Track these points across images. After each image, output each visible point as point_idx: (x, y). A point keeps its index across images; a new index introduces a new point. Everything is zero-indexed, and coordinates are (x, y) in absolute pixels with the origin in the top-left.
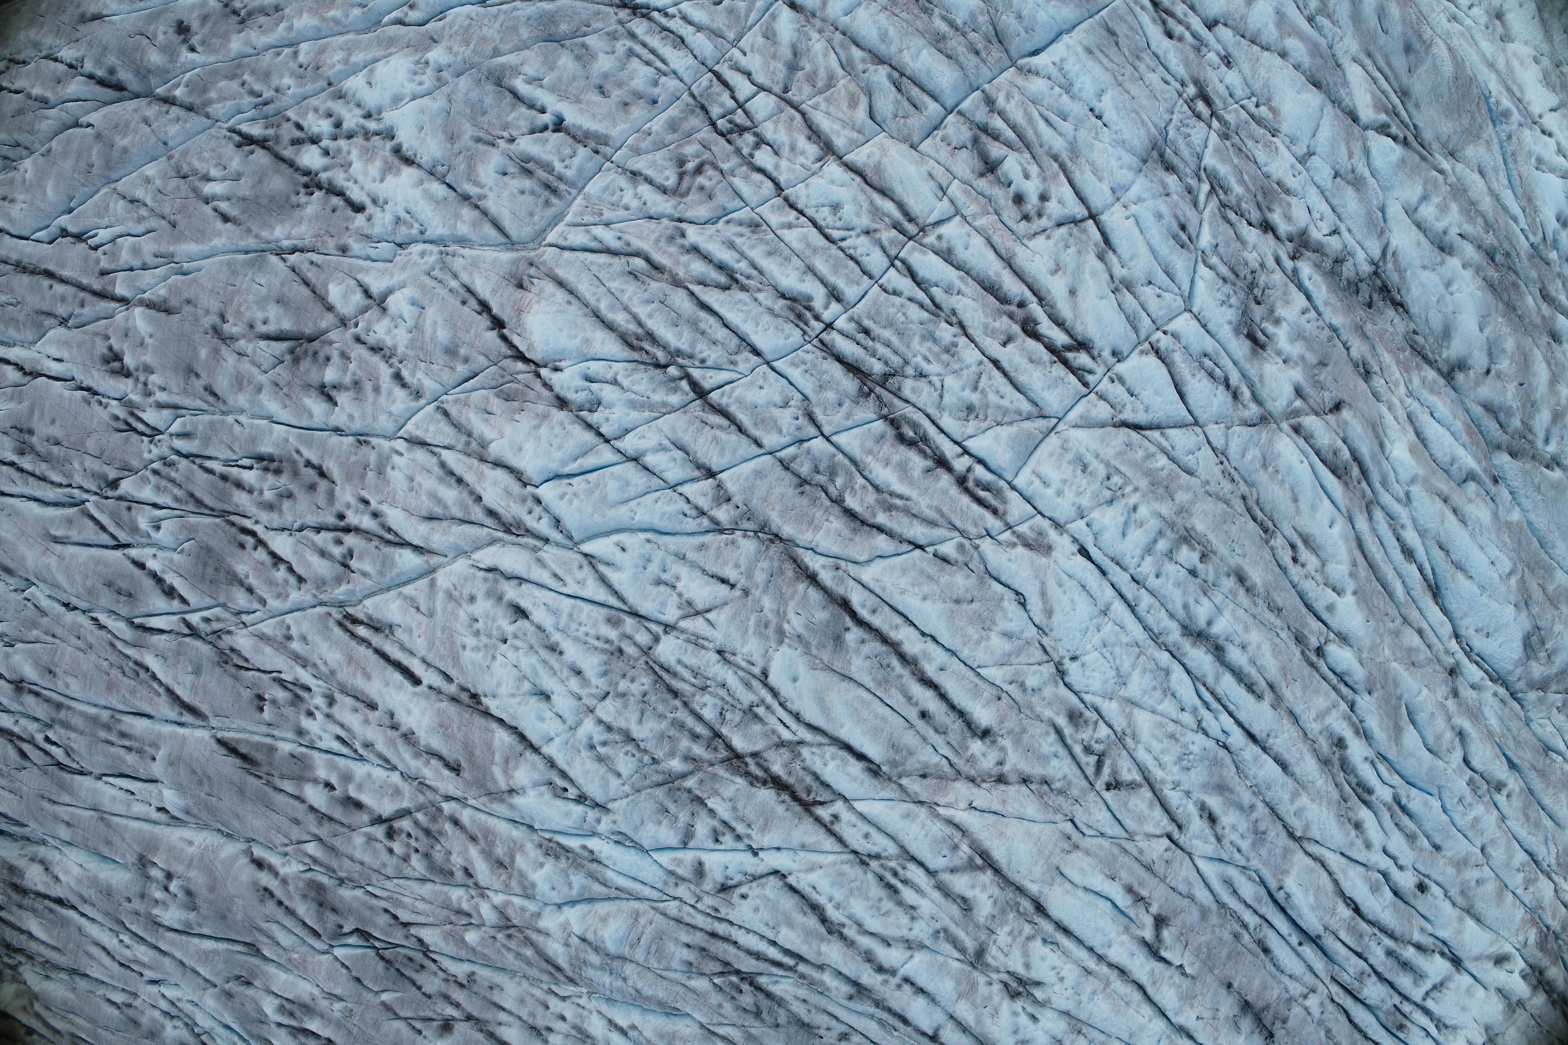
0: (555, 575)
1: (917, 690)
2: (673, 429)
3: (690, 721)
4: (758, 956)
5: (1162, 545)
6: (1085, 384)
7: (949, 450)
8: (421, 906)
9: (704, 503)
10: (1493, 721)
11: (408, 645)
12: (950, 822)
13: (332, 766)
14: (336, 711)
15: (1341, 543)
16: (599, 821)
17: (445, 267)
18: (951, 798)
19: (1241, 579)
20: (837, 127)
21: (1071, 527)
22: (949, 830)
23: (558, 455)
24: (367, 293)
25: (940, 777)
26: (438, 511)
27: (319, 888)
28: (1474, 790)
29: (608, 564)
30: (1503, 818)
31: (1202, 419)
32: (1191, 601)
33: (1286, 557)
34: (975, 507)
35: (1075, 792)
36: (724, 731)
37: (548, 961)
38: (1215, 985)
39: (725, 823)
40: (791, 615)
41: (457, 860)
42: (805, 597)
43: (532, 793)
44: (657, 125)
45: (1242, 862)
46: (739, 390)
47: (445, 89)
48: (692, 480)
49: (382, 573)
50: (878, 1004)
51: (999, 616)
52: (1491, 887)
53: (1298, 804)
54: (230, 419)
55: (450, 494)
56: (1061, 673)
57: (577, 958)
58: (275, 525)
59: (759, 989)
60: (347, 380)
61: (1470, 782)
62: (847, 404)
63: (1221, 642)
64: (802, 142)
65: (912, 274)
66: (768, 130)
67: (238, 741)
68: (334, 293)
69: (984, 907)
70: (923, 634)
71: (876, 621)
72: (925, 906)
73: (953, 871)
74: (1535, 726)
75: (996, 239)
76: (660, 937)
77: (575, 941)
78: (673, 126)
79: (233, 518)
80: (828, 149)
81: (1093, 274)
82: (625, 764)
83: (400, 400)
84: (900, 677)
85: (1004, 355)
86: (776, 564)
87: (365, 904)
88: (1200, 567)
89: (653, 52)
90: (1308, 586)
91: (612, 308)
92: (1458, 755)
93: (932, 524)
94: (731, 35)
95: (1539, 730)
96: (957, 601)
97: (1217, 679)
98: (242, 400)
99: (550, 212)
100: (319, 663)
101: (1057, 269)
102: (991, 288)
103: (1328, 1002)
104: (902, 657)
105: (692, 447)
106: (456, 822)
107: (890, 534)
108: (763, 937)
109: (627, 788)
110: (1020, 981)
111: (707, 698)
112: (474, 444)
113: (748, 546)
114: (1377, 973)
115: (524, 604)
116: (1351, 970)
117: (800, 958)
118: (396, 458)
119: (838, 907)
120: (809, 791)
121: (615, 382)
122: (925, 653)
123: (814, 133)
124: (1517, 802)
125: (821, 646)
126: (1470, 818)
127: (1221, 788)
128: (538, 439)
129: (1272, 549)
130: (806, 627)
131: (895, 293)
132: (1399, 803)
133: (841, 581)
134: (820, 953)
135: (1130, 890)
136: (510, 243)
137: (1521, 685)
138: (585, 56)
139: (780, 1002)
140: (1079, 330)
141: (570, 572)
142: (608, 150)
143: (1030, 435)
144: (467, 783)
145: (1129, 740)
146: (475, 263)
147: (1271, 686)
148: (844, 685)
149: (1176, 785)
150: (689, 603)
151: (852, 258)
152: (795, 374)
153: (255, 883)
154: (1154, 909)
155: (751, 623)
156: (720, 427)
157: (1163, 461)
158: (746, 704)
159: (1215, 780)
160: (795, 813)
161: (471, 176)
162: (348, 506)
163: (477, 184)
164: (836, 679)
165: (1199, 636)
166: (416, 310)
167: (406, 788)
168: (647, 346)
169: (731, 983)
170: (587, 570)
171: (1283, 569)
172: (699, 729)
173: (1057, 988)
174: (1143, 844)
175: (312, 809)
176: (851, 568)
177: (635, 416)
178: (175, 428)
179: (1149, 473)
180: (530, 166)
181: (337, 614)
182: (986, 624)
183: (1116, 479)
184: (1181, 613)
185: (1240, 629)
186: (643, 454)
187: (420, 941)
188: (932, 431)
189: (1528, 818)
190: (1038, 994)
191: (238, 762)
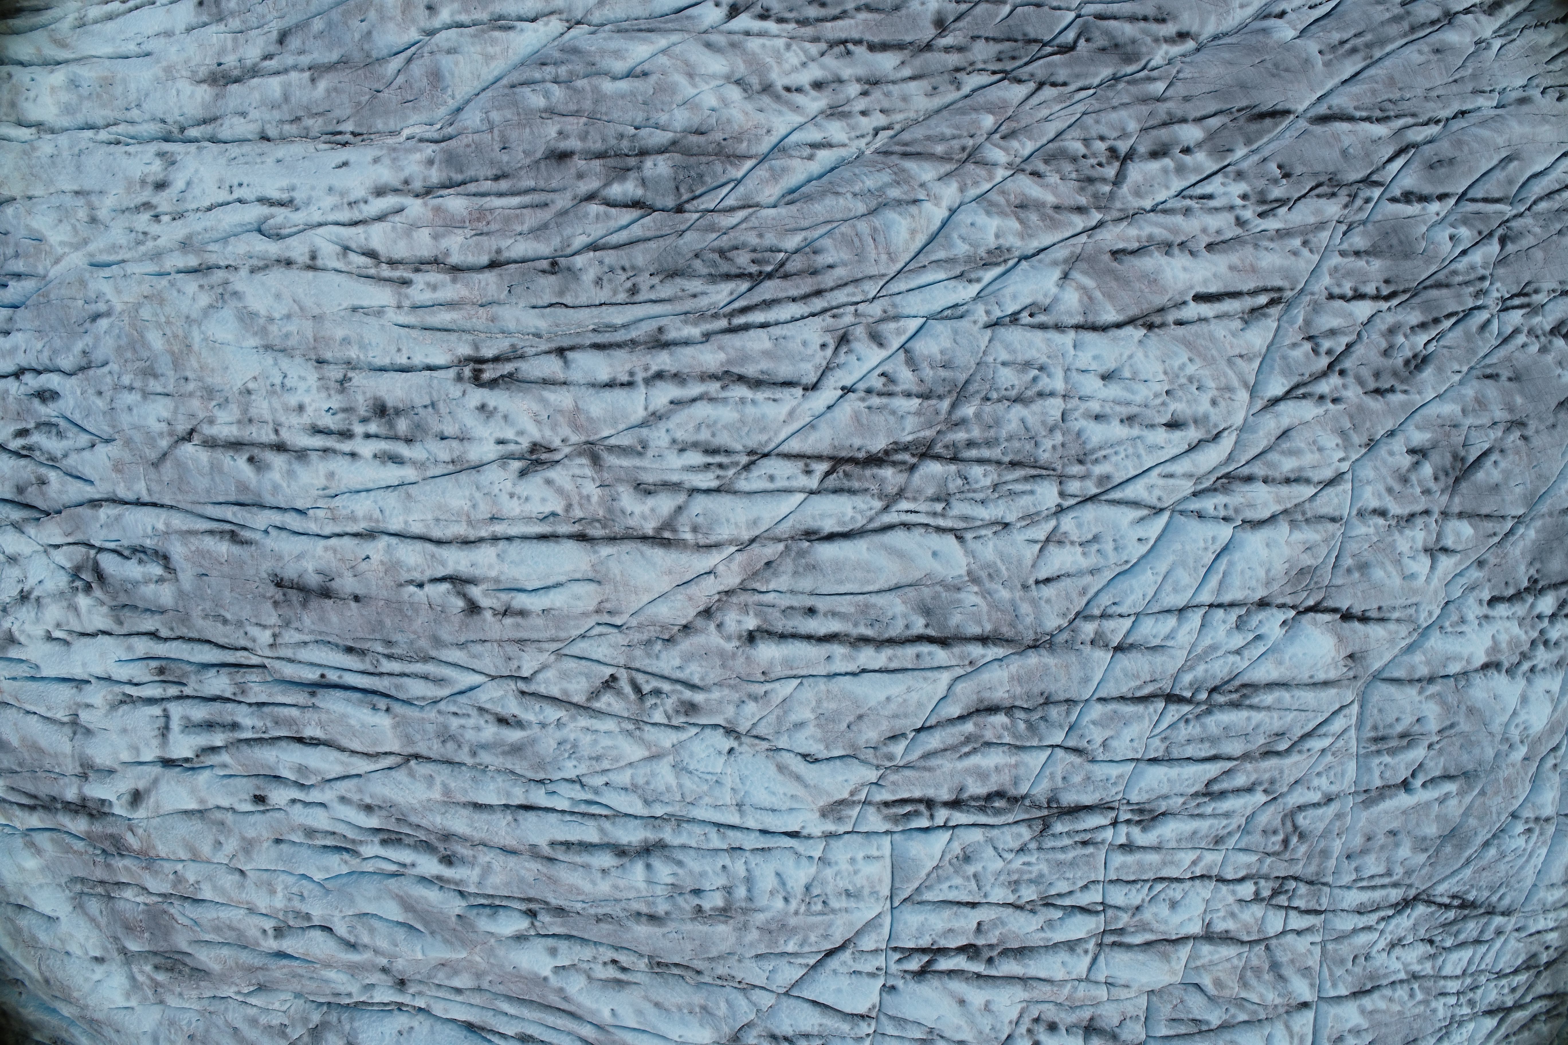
0: (1171, 476)
1: (834, 626)
2: (1172, 657)
3: (986, 453)
4: (768, 304)
5: (741, 892)
6: (895, 949)
7: (959, 817)
8: (1045, 112)
9: (1109, 625)
10: (331, 974)
11: (1226, 321)
12: (717, 545)
13: (1197, 169)
14: (1230, 217)
15: (594, 1006)
16: (988, 312)
17: (1410, 620)
18: (735, 566)
19: (652, 918)
20: (1216, 957)
21: (822, 845)
22: (712, 539)
23: (1239, 567)
24: (1445, 550)
25: (755, 574)
26: (1285, 445)
27: (1129, 59)
28: (297, 914)
29: (1142, 519)
30: (251, 911)
31: (784, 999)
32: (680, 871)
33: (624, 959)
34: (906, 795)
35: (638, 652)
36: (953, 468)
37: (918, 155)
38: (373, 592)
39: (890, 394)
40: (978, 600)
41: (1053, 179)
42: (979, 622)
43: (1054, 290)
44: (1337, 846)
45: (442, 706)
46: (1146, 724)
47: (1499, 738)
48: (1128, 632)
49: (1284, 358)
50: (633, 344)
51: (819, 734)
52: (206, 849)
53: (438, 787)
54: (1465, 369)
55: (1288, 465)
56: (730, 731)
57: (906, 182)
58: (1377, 320)
59: (740, 276)
60: (1413, 478)
61: (308, 917)
62: (1060, 783)
63: (625, 860)
64: (1230, 925)
65: (1084, 910)
66: (1258, 910)
67: (1276, 125)
68: (1466, 529)
69: (628, 500)
70: (864, 671)
71: (910, 651)
72: (675, 461)
73: (680, 509)
74: (289, 996)
75: (1047, 988)
76: (860, 256)
77: (922, 195)
78: (1325, 854)
79: (1407, 296)
80: (1209, 936)
81: (958, 1028)
82: (1008, 378)
83: (1370, 499)
84: (856, 625)
85: (974, 917)
86: (1020, 627)
87: (1086, 76)
88: (697, 901)
89: (1373, 888)
90: (587, 953)
91: (1279, 700)
92: (341, 929)
93: (927, 756)
94: (1330, 947)
95: (283, 997)
96: (860, 717)
97: (602, 830)
98: (1469, 391)
99: (1369, 724)
100: (1271, 245)
101: (987, 1007)
102: (1021, 952)
103: (249, 645)
104: (865, 640)
105: (1149, 656)
106: (1080, 210)
107: (951, 721)
108: (777, 324)
109: (990, 359)
110: (539, 463)
111: (988, 482)
112: (1300, 517)
113: (1052, 622)
114: (228, 700)
115: (1177, 435)
116: (256, 688)
117: (732, 330)
118: (1342, 454)
119: (743, 401)
120: (846, 474)
121: (1238, 652)
122: (854, 659)
123: (1227, 938)
124: (253, 933)
125: (936, 597)
126: (279, 889)
127: (516, 750)
128: (1261, 564)
129: (641, 956)
130: (959, 601)
131: (1085, 887)
132: (347, 850)
133: (962, 658)
134: (721, 348)
135: (522, 613)
136: (1378, 677)
137: (333, 1017)
138: (1420, 844)
139: (714, 278)
140: (935, 982)
141: (1164, 488)
142: (1360, 799)
143: (908, 880)
144: (1100, 251)
145: (631, 727)
146: (1392, 642)
147: (551, 860)
148: (892, 583)
149: (559, 724)
150: (1060, 542)
151: (1134, 882)
152: (1114, 771)
153: (1175, 18)
154: (488, 615)
155: (1003, 568)
156: (1139, 688)
157: (791, 947)
158: (954, 502)
159: (529, 752)
160: (843, 448)
161: (1439, 698)
162: (1345, 386)
163: (1432, 696)
164: (904, 581)
165: (646, 850)
166: (1408, 572)
167: (1135, 203)
168: (1235, 696)
169: (768, 262)
170: (1154, 502)
171: (616, 949)
172: (973, 453)
173: (509, 484)
174: (544, 657)
175: (1184, 120)
176: (961, 672)
177: (1207, 641)
178: (1495, 326)
179: (794, 930)
180: (1405, 742)
181: (1288, 294)
182: (824, 719)
183: (819, 907)
184: (679, 855)
185: (621, 883)
186: (1179, 619)
187: (1020, 81)
188: (983, 819)
189: (231, 928)
190: (517, 465)
191: (1264, 108)
